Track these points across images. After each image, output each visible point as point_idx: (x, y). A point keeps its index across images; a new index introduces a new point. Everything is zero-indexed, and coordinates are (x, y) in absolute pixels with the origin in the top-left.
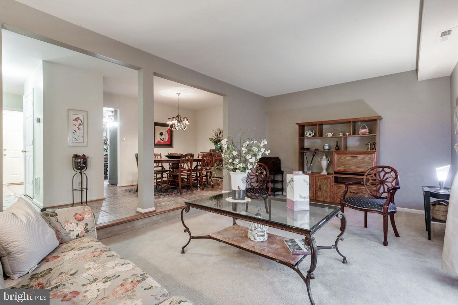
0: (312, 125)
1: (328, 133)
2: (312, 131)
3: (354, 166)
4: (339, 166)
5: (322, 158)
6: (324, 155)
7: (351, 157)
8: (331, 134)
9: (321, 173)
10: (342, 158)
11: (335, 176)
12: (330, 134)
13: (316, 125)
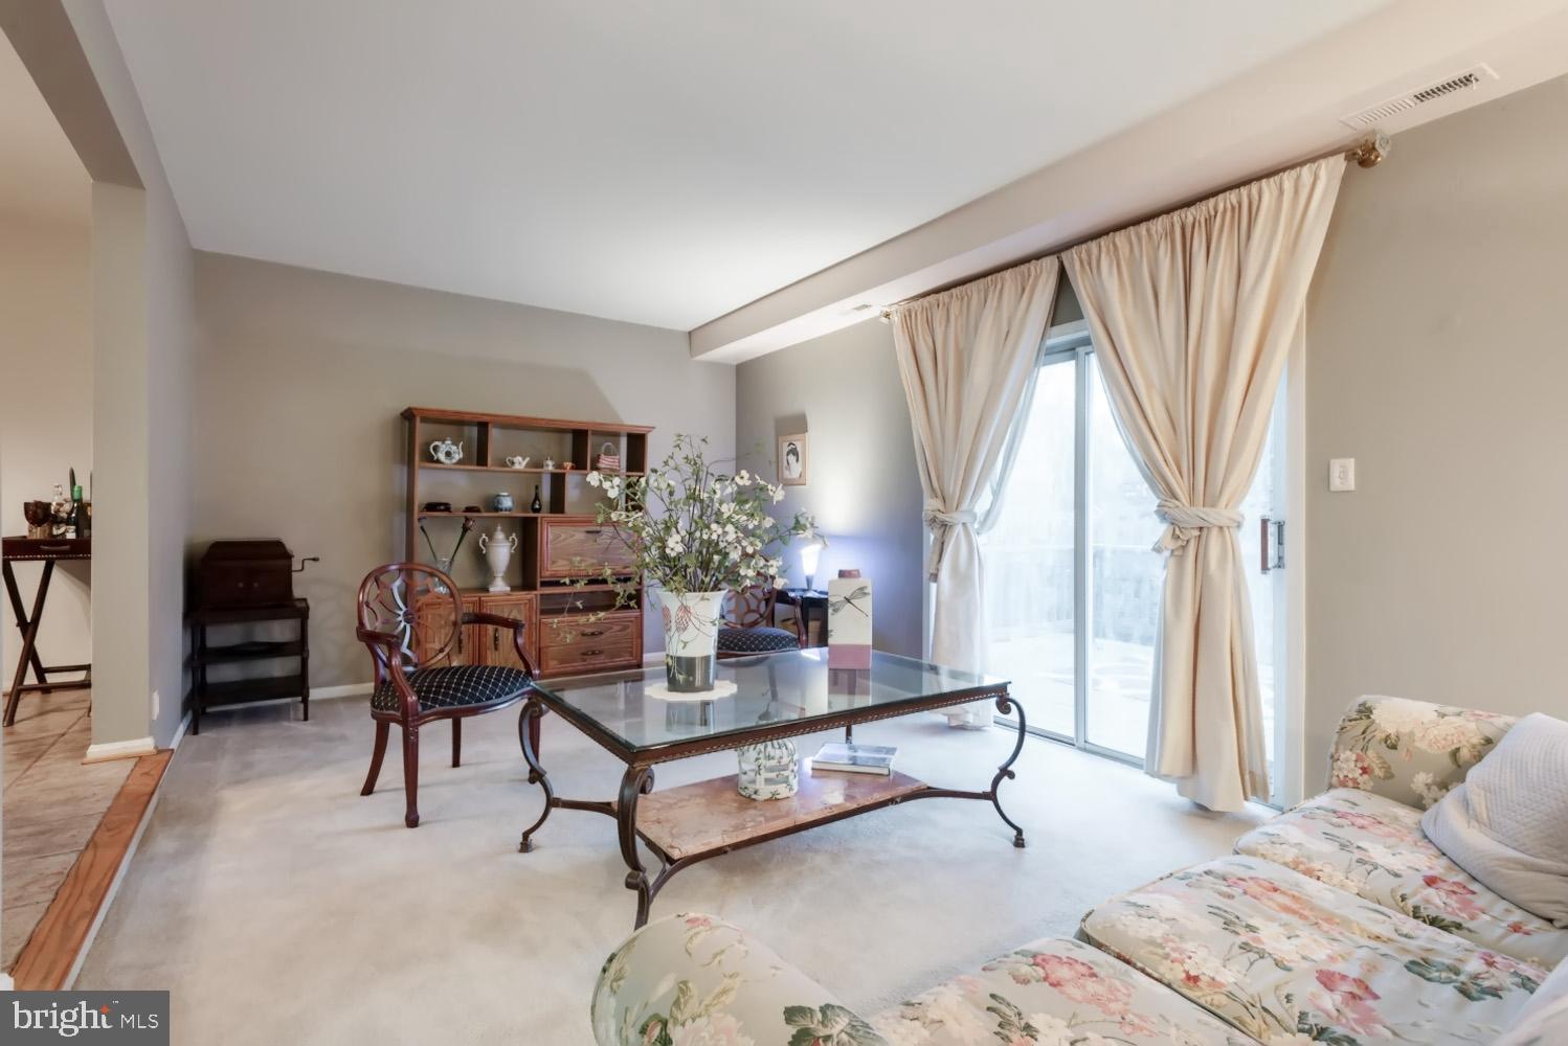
0: (453, 423)
1: (515, 456)
2: (455, 443)
3: (593, 558)
4: (554, 562)
5: (491, 537)
6: (499, 528)
7: (588, 532)
8: (524, 459)
9: (491, 589)
10: (563, 536)
11: (541, 592)
12: (519, 459)
13: (469, 424)
